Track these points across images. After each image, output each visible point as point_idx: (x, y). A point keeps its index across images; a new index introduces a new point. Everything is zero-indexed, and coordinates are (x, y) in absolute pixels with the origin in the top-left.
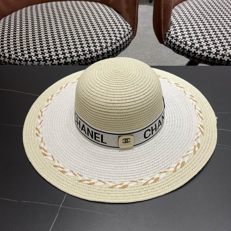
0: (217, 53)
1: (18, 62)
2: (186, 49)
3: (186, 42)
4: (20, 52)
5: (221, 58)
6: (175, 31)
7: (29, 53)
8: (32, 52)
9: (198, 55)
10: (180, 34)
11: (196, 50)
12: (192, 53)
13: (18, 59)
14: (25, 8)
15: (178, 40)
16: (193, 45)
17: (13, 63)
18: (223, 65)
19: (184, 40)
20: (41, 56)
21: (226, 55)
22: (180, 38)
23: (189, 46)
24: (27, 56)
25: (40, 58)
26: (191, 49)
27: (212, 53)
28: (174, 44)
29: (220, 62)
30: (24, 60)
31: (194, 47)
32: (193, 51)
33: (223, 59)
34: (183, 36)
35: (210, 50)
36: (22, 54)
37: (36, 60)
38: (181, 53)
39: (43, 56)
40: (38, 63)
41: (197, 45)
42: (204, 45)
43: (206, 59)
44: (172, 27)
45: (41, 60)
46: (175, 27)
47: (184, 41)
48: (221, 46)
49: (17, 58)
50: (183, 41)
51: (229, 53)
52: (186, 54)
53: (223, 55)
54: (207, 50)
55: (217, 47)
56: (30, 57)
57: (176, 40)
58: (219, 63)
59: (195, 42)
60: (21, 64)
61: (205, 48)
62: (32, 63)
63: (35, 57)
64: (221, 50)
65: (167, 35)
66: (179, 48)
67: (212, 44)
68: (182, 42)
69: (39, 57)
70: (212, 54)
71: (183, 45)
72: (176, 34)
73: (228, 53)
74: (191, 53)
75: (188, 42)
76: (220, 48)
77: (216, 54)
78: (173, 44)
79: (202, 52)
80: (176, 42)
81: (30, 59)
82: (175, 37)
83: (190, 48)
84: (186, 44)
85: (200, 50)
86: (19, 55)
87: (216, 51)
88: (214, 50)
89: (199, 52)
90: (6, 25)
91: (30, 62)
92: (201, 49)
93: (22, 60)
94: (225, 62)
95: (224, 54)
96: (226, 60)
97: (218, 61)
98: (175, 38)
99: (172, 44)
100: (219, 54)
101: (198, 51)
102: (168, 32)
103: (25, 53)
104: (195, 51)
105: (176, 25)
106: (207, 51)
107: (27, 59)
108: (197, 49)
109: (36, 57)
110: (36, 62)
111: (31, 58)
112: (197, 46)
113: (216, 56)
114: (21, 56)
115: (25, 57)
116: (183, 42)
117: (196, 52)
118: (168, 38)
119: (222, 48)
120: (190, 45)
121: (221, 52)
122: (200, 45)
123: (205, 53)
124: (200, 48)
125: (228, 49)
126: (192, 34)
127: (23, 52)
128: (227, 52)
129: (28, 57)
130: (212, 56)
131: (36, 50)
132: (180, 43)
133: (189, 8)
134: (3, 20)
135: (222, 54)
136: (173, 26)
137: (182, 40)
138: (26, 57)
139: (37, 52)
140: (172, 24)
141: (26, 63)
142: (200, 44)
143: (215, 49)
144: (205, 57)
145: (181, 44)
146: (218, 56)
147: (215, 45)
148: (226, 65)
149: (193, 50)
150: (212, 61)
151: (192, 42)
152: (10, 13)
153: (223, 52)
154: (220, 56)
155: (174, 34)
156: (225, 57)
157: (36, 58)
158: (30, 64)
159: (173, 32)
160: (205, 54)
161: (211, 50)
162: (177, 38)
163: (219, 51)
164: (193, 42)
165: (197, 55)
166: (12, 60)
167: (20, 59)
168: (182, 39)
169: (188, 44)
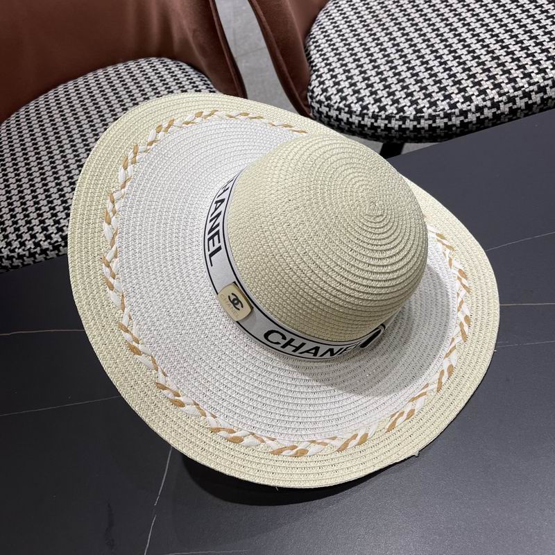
0: (419, 115)
1: (17, 261)
2: (354, 123)
3: (349, 106)
4: (15, 240)
6: (321, 86)
7: (33, 236)
8: (37, 232)
9: (382, 130)
10: (334, 90)
11: (373, 120)
12: (369, 129)
13: (15, 255)
15: (333, 106)
16: (365, 111)
17: (10, 267)
19: (344, 102)
20: (57, 235)
21: (439, 115)
22: (335, 101)
23: (357, 116)
24: (30, 245)
25: (57, 242)
26: (363, 120)
27: (408, 117)
28: (328, 116)
30: (27, 253)
31: (367, 114)
32: (369, 124)
33: (434, 125)
34: (340, 94)
35: (402, 114)
36: (20, 242)
37: (51, 248)
38: (347, 131)
39: (61, 236)
40: (57, 252)
41: (374, 108)
42: (387, 104)
43: (401, 133)
44: (314, 77)
45: (60, 245)
46: (320, 76)
47: (345, 105)
48: (423, 97)
49: (13, 254)
50: (343, 107)
51: (444, 109)
52: (358, 132)
53: (432, 118)
54: (396, 114)
55: (416, 102)
56: (37, 245)
57: (329, 106)
58: (430, 135)
59: (367, 102)
60: (25, 263)
61: (391, 110)
62: (44, 256)
63: (46, 243)
64: (424, 107)
65: (310, 100)
66: (340, 123)
67: (404, 98)
68: (341, 109)
69: (55, 240)
70: (408, 121)
71: (346, 115)
72: (325, 94)
73: (441, 110)
74: (366, 129)
75: (352, 105)
76: (422, 103)
77: (417, 119)
78: (325, 117)
79: (386, 122)
80: (330, 110)
81: (38, 250)
82: (324, 100)
83: (360, 119)
84: (350, 112)
85: (382, 119)
86: (16, 248)
87: (414, 113)
88: (410, 112)
89: (381, 123)
91: (40, 255)
92: (384, 116)
93: (24, 255)
94: (441, 130)
95: (434, 114)
96: (442, 125)
97: (426, 131)
98: (326, 103)
99: (323, 116)
100: (423, 117)
101: (379, 121)
102: (308, 91)
103: (26, 240)
104: (372, 123)
105: (322, 70)
106: (397, 116)
107: (32, 251)
108: (375, 117)
109: (49, 241)
110: (51, 251)
111: (40, 246)
112: (374, 112)
113: (419, 123)
114: (19, 248)
115: (28, 247)
116: (344, 109)
117: (375, 124)
118: (313, 104)
119: (426, 103)
120: (358, 113)
121: (427, 112)
122: (379, 106)
123: (393, 121)
124: (380, 114)
125: (438, 100)
126: (358, 84)
127: (22, 237)
128: (438, 109)
129: (33, 247)
130: (409, 124)
131: (45, 225)
132: (337, 113)
135: (430, 115)
136: (316, 73)
137: (341, 105)
138: (31, 248)
139: (47, 230)
140: (314, 68)
141: (32, 259)
142: (378, 104)
143: (411, 108)
144: (396, 131)
145: (340, 114)
146: (422, 121)
147: (410, 98)
149: (368, 121)
150: (415, 135)
151: (361, 103)
153: (430, 111)
154: (426, 120)
155: (321, 95)
156: (438, 120)
157: (50, 243)
158: (43, 259)
159: (319, 89)
160: (395, 124)
161: (404, 112)
162: (329, 102)
163: (420, 111)
164: (364, 104)
165: (379, 130)
166: (6, 260)
167: (18, 254)
168: (340, 103)
169: (354, 109)
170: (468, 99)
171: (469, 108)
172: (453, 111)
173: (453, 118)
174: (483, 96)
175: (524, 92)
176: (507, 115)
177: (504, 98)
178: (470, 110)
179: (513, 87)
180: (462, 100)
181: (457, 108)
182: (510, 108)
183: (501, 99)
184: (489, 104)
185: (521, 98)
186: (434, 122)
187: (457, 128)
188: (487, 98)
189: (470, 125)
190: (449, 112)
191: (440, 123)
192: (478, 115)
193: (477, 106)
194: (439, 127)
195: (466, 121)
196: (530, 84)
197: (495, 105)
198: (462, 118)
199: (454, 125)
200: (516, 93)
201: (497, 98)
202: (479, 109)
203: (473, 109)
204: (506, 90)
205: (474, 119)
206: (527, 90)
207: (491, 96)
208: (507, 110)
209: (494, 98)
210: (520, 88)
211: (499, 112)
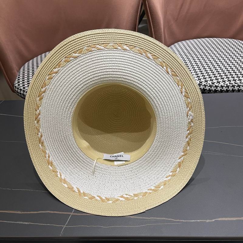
0: (200, 84)
5: (204, 88)
14: (44, 54)
18: (206, 93)
21: (207, 85)
29: (203, 91)
33: (205, 88)
55: (200, 79)
76: (202, 80)
87: (199, 83)
90: (30, 68)
94: (207, 91)
95: (206, 84)
96: (208, 89)
100: (202, 85)
119: (204, 80)
121: (203, 83)
125: (208, 80)
128: (208, 83)
133: (179, 49)
134: (27, 63)
135: (204, 84)
147: (198, 78)
148: (208, 93)
152: (33, 58)
153: (205, 83)
154: (203, 86)
163: (201, 82)
170: (219, 82)
171: (218, 85)
172: (213, 85)
173: (212, 88)
174: (224, 83)
175: (238, 85)
176: (231, 91)
177: (231, 85)
178: (219, 86)
179: (235, 82)
180: (217, 82)
181: (214, 84)
182: (233, 89)
183: (230, 85)
184: (225, 85)
185: (237, 87)
186: (205, 87)
187: (213, 91)
188: (225, 83)
189: (218, 91)
190: (211, 85)
191: (207, 88)
192: (221, 88)
193: (221, 85)
194: (207, 89)
195: (217, 89)
196: (240, 83)
197: (228, 86)
198: (215, 88)
199: (212, 90)
200: (235, 85)
201: (228, 84)
202: (222, 87)
203: (220, 86)
204: (232, 83)
205: (220, 90)
206: (239, 84)
207: (227, 83)
208: (231, 89)
209: (227, 84)
210: (237, 83)
211: (228, 89)
